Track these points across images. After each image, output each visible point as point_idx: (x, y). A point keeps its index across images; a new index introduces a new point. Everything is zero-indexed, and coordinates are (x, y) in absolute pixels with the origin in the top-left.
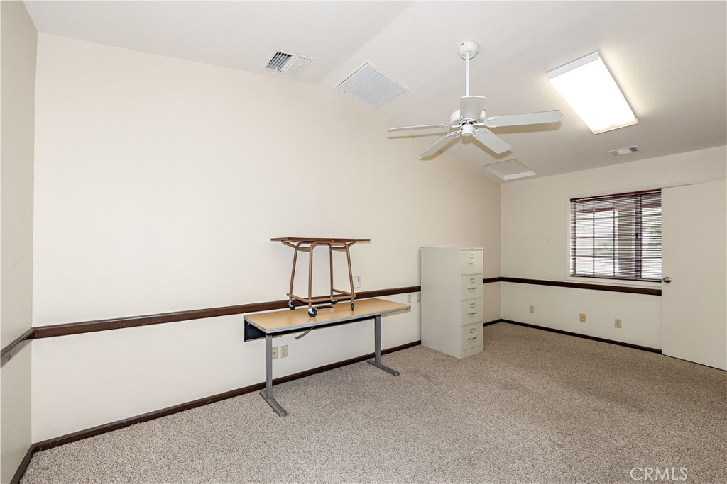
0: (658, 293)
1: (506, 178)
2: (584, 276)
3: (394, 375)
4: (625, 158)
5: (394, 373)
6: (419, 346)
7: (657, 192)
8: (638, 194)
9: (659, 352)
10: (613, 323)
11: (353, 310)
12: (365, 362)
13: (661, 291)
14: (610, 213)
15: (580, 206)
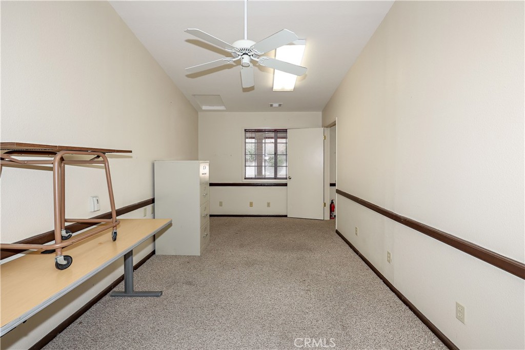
0: (286, 185)
1: (204, 108)
2: (251, 179)
3: (158, 296)
4: (276, 109)
5: (158, 294)
6: (154, 256)
7: (285, 131)
8: (276, 131)
9: (286, 216)
10: (266, 205)
11: (115, 239)
12: (107, 297)
13: (287, 184)
14: (253, 140)
15: (248, 135)
